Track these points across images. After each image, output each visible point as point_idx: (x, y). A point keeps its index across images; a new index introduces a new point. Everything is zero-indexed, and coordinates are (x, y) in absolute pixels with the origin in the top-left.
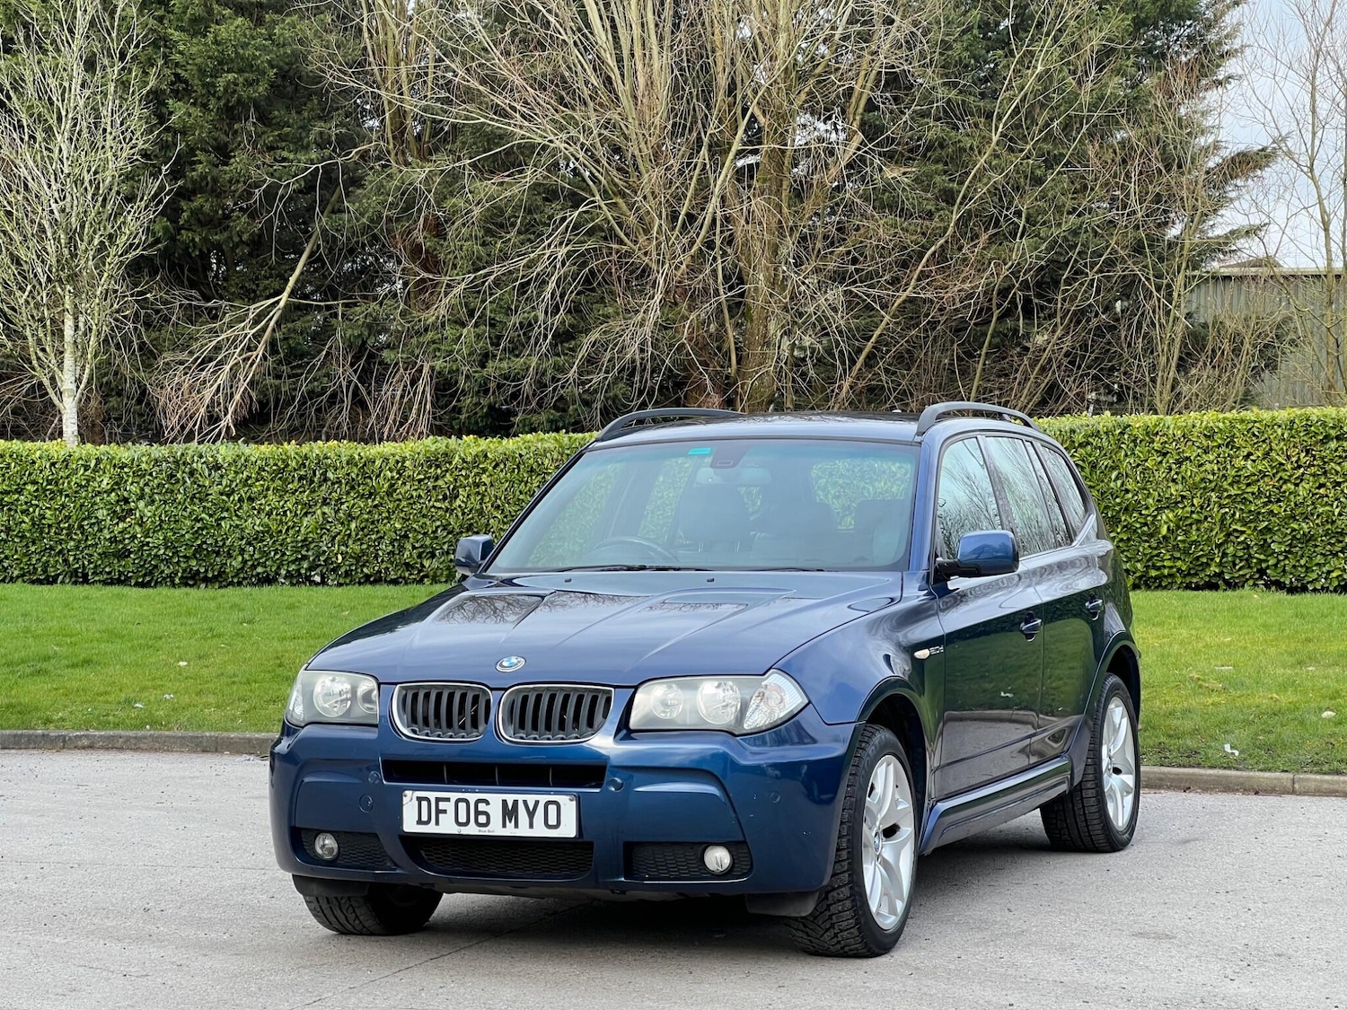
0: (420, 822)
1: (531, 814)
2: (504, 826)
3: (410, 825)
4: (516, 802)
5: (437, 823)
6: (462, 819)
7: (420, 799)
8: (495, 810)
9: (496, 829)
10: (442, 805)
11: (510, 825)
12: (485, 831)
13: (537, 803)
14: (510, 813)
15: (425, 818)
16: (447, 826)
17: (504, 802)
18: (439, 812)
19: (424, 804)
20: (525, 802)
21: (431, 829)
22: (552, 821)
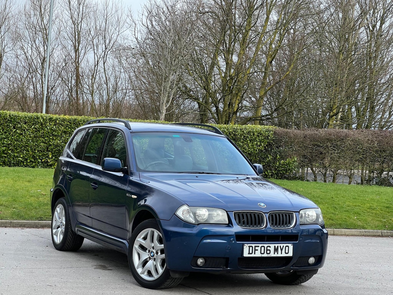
0: (249, 253)
1: (282, 250)
2: (274, 254)
3: (246, 254)
4: (278, 246)
5: (255, 254)
6: (263, 252)
7: (249, 247)
8: (272, 249)
9: (272, 255)
10: (256, 248)
11: (276, 253)
12: (269, 255)
13: (283, 246)
14: (276, 250)
15: (251, 252)
16: (258, 254)
17: (275, 246)
18: (255, 250)
19: (251, 248)
20: (280, 246)
21: (253, 255)
22: (287, 252)
